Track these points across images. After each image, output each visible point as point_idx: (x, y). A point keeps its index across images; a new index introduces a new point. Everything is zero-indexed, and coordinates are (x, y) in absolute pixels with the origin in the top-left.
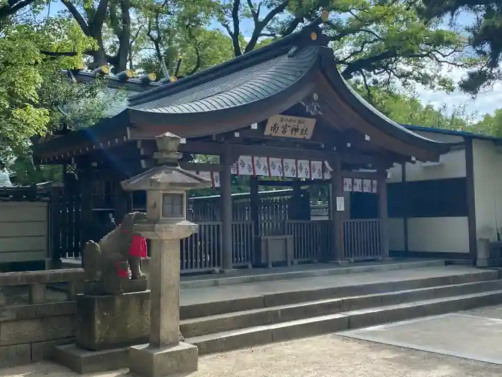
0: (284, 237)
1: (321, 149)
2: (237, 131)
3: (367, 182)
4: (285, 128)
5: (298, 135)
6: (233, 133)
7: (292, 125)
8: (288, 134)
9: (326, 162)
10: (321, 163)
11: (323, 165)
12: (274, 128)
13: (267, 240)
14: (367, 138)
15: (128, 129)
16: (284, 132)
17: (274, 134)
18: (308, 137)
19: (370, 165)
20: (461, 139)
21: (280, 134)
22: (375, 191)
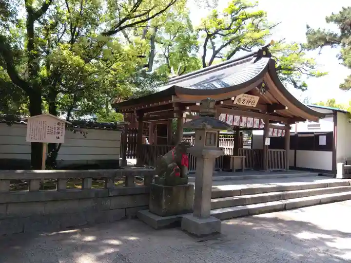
0: (241, 157)
1: (260, 113)
2: (222, 101)
3: (280, 131)
4: (244, 101)
5: (250, 105)
6: (220, 101)
7: (247, 99)
8: (245, 104)
9: (262, 120)
10: (259, 120)
11: (260, 121)
12: (239, 100)
13: (233, 158)
14: (287, 108)
15: (173, 96)
16: (243, 103)
17: (238, 103)
18: (255, 106)
19: (282, 122)
20: (331, 112)
21: (241, 103)
22: (283, 136)
